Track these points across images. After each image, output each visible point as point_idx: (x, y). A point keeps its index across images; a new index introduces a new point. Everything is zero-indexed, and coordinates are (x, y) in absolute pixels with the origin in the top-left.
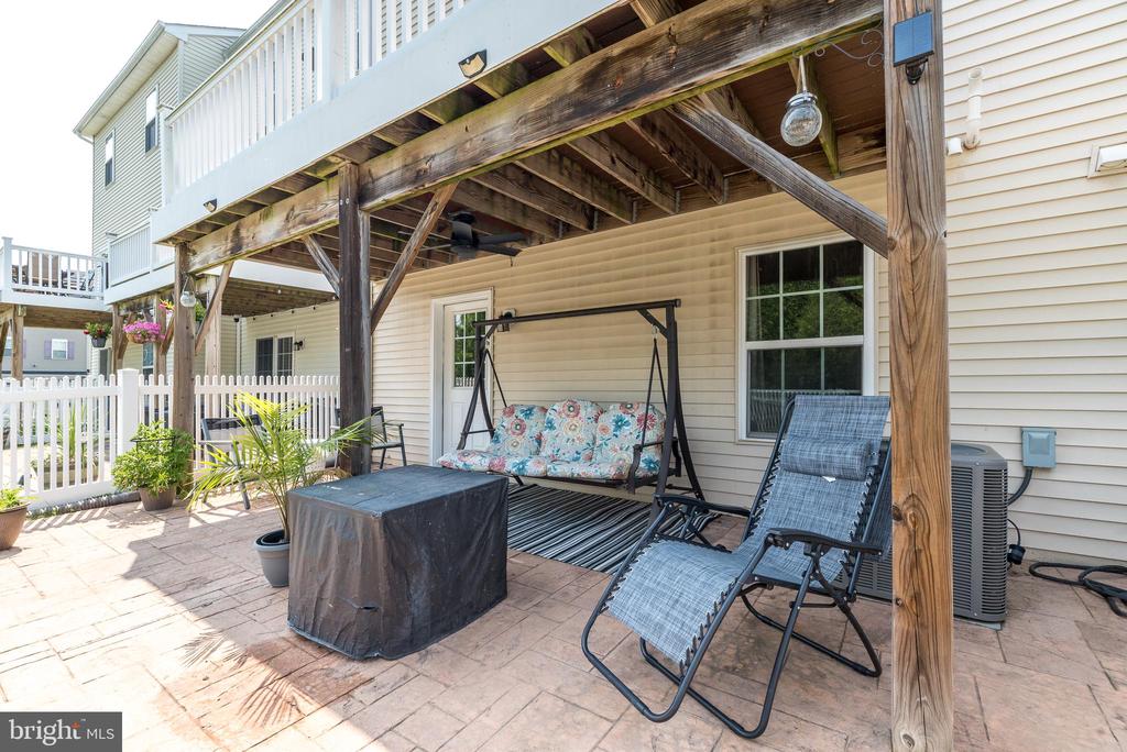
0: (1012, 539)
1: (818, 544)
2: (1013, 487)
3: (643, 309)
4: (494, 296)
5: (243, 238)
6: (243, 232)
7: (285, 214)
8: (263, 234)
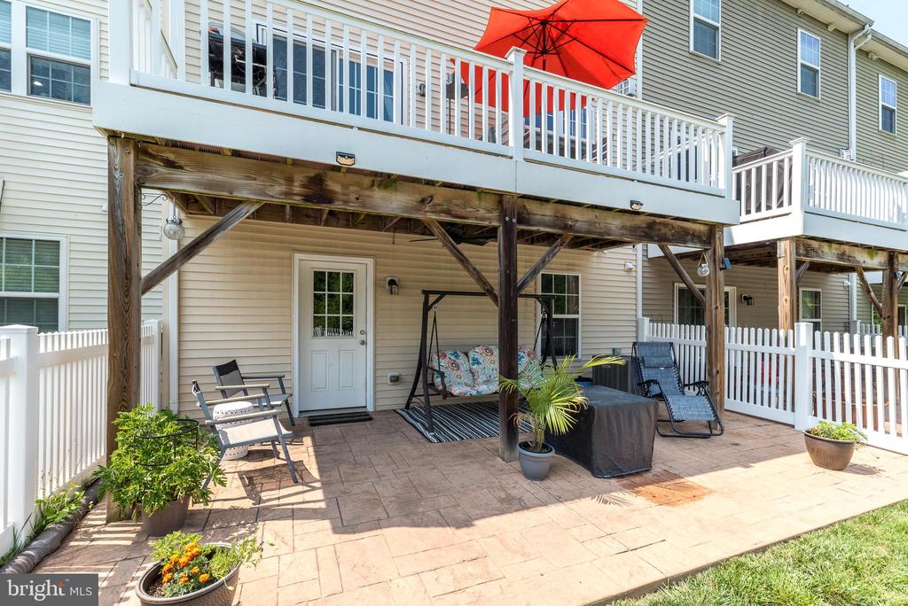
4: (376, 264)
5: (336, 193)
6: (334, 186)
7: (418, 197)
8: (378, 201)
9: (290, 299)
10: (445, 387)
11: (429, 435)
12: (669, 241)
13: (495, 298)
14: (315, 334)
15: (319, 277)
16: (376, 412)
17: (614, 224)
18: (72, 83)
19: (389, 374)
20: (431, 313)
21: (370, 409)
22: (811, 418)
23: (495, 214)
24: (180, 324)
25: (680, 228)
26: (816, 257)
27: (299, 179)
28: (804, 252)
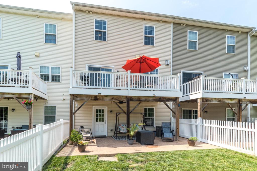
3: (141, 113)
4: (108, 108)
6: (98, 98)
7: (112, 98)
8: (105, 99)
9: (92, 115)
10: (119, 131)
11: (116, 139)
12: (165, 101)
13: (126, 114)
14: (96, 121)
15: (97, 110)
16: (107, 137)
17: (151, 99)
18: (57, 79)
19: (110, 129)
20: (118, 117)
21: (107, 136)
22: (200, 139)
23: (126, 99)
25: (168, 98)
26: (210, 102)
27: (93, 97)
28: (206, 101)
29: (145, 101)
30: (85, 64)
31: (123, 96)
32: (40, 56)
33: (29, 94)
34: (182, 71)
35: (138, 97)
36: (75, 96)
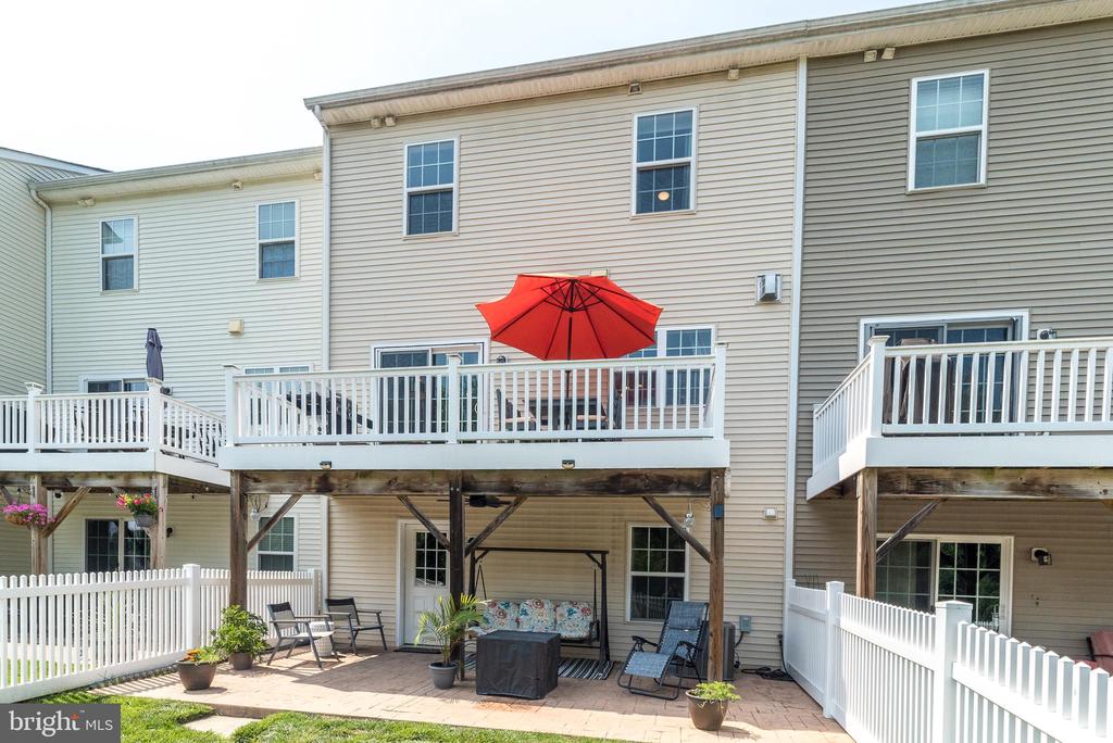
0: (736, 660)
1: (690, 646)
2: (736, 641)
3: (588, 553)
5: (333, 484)
6: (334, 481)
7: (387, 481)
8: (360, 487)
9: (395, 555)
12: (649, 492)
14: (416, 585)
15: (421, 537)
17: (567, 482)
24: (329, 573)
25: (659, 476)
26: (944, 492)
27: (315, 479)
28: (911, 488)
29: (536, 493)
30: (367, 344)
31: (433, 472)
32: (246, 330)
33: (150, 475)
34: (863, 321)
35: (503, 472)
36: (248, 477)
